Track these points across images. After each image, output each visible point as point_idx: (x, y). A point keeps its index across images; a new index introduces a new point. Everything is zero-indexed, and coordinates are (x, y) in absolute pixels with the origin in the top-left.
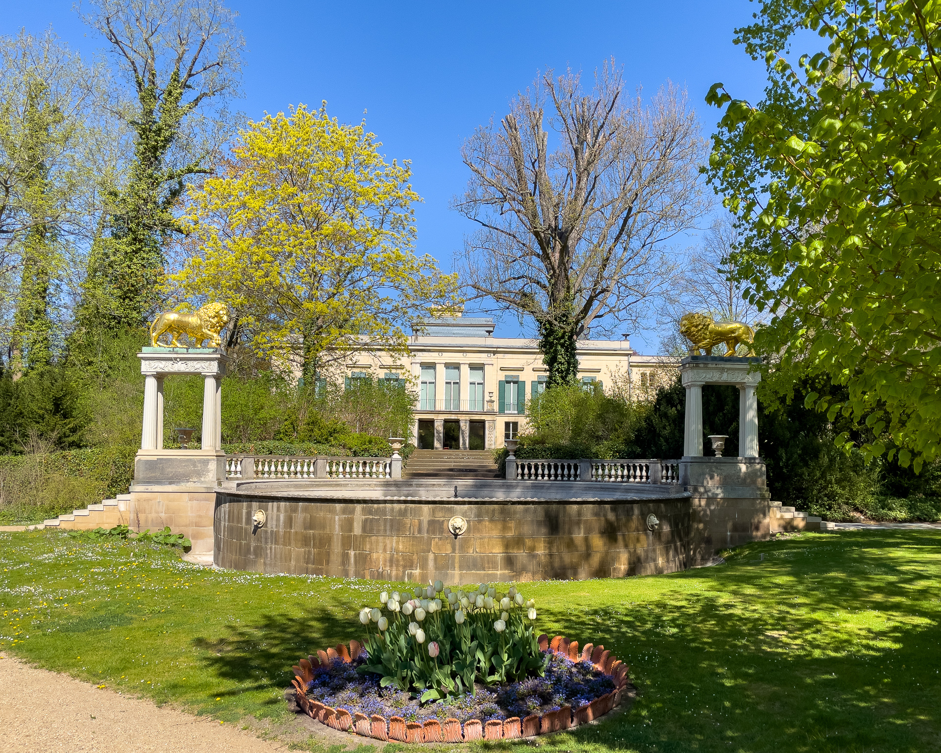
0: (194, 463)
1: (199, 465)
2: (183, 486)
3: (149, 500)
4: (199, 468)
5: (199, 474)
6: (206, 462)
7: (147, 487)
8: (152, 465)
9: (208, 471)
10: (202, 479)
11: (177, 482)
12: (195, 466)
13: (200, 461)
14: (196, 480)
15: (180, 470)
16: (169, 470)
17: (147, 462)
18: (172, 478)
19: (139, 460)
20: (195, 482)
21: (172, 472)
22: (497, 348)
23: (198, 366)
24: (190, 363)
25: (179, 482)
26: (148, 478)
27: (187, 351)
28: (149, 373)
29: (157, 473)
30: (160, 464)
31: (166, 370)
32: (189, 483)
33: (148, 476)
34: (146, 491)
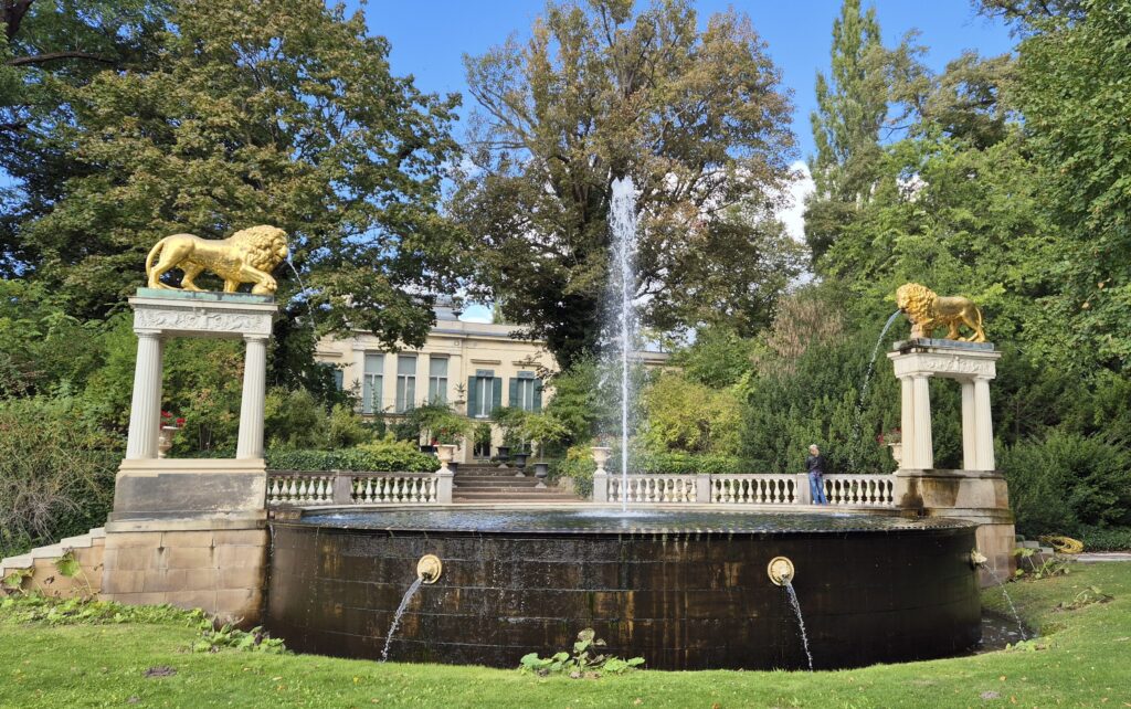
0: (226, 480)
1: (236, 485)
2: (205, 522)
3: (142, 545)
4: (236, 490)
5: (235, 499)
6: (246, 480)
7: (138, 524)
8: (147, 486)
9: (250, 494)
10: (241, 508)
12: (227, 485)
14: (229, 509)
15: (201, 494)
16: (182, 493)
17: (139, 480)
18: (186, 506)
19: (125, 477)
20: (227, 513)
21: (184, 497)
22: (468, 335)
23: (238, 323)
24: (224, 317)
25: (200, 514)
26: (140, 508)
27: (220, 299)
28: (147, 332)
29: (157, 500)
30: (164, 483)
31: (180, 327)
32: (217, 516)
33: (140, 504)
34: (137, 530)
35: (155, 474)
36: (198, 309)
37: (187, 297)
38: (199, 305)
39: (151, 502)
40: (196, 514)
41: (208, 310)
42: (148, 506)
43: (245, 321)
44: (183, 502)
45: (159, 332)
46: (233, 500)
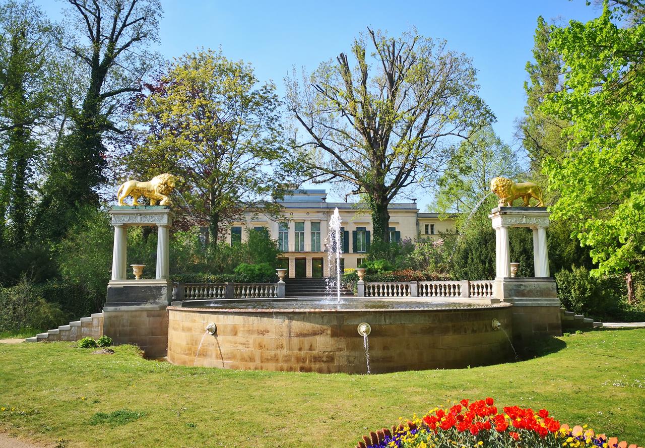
0: (149, 288)
1: (155, 291)
2: (142, 307)
3: (117, 317)
6: (159, 288)
8: (118, 291)
9: (161, 295)
10: (157, 301)
12: (151, 291)
13: (156, 288)
14: (152, 302)
15: (141, 295)
17: (116, 289)
18: (135, 300)
19: (110, 288)
22: (330, 209)
23: (153, 219)
24: (148, 217)
27: (146, 208)
30: (126, 290)
31: (130, 222)
33: (117, 299)
34: (115, 310)
35: (122, 286)
36: (137, 214)
37: (133, 209)
38: (137, 212)
39: (121, 298)
40: (138, 304)
41: (141, 214)
43: (157, 218)
44: (133, 298)
45: (122, 224)
46: (154, 297)
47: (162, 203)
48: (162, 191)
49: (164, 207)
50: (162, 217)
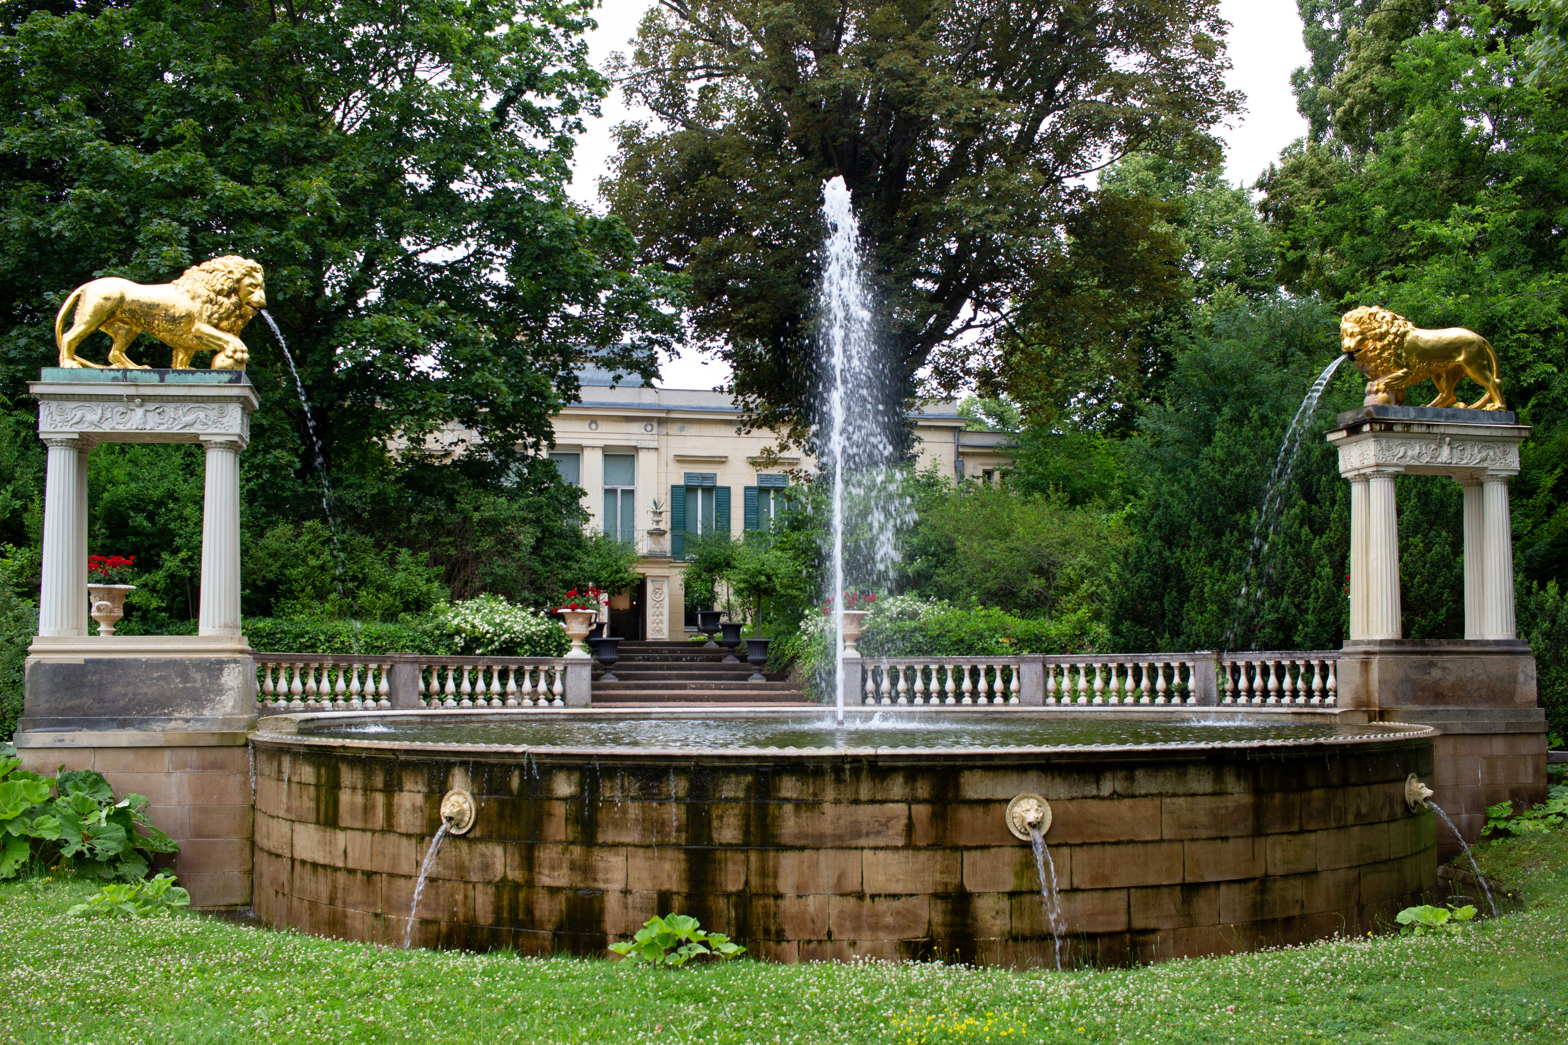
0: (181, 668)
1: (198, 676)
2: (155, 734)
4: (198, 684)
5: (198, 699)
6: (215, 668)
7: (60, 736)
8: (70, 678)
9: (221, 691)
10: (207, 713)
11: (142, 722)
12: (185, 677)
13: (200, 665)
14: (190, 715)
15: (148, 690)
16: (120, 689)
17: (58, 669)
18: (126, 710)
19: (38, 664)
20: (187, 721)
21: (125, 695)
22: (669, 411)
23: (190, 418)
24: (170, 410)
25: (147, 721)
26: (63, 712)
27: (162, 380)
28: (59, 437)
29: (85, 699)
30: (94, 674)
31: (106, 428)
32: (173, 724)
33: (62, 706)
34: (58, 745)
35: (79, 659)
36: (131, 398)
37: (115, 379)
38: (132, 391)
39: (77, 702)
40: (141, 724)
41: (145, 399)
42: (72, 708)
43: (202, 415)
44: (122, 703)
45: (76, 436)
46: (195, 700)
47: (220, 361)
48: (220, 319)
49: (226, 377)
50: (222, 414)
